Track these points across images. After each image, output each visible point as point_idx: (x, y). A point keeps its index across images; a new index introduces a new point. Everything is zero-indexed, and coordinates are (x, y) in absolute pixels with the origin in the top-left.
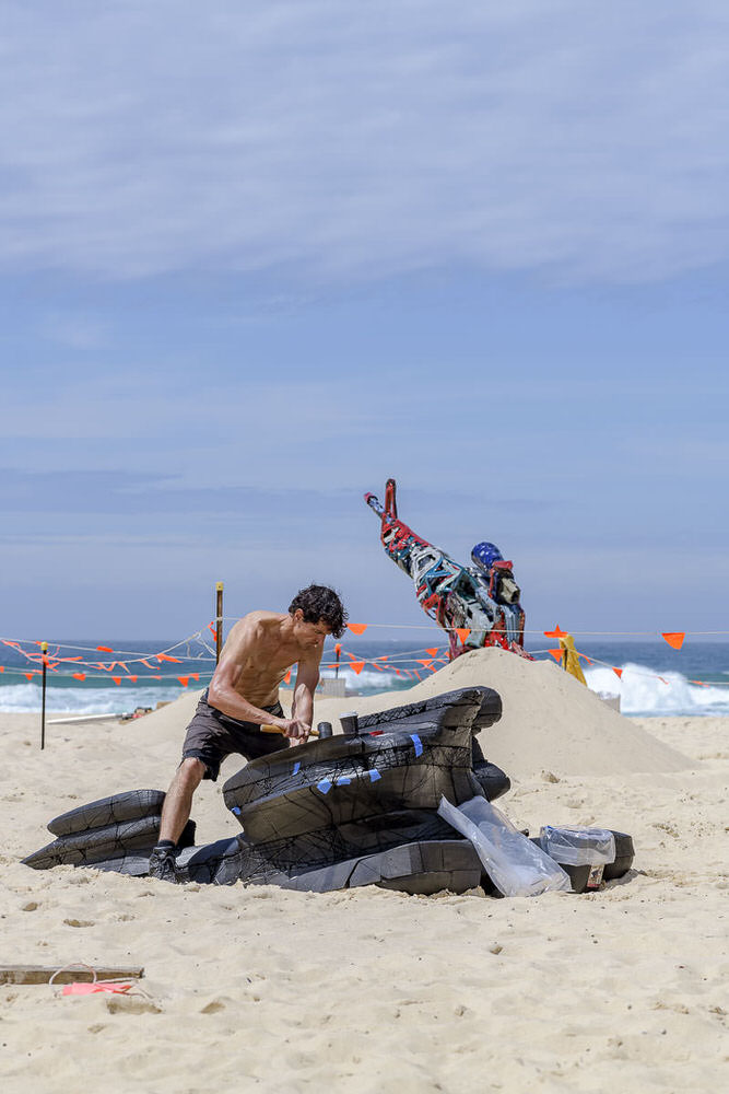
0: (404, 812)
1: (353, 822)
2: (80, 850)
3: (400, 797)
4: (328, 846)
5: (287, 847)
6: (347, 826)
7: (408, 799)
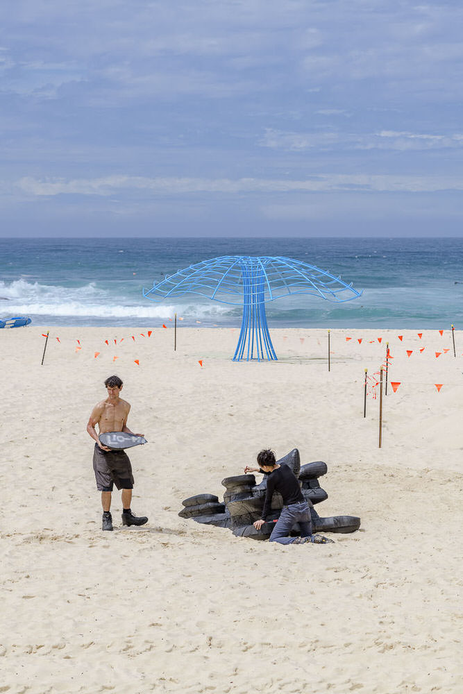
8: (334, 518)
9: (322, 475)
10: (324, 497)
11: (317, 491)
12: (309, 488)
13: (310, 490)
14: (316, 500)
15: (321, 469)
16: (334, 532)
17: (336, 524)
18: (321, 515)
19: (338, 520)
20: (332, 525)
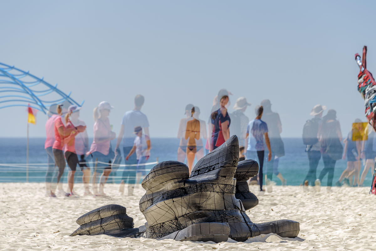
0: (201, 211)
1: (183, 216)
2: (88, 231)
3: (198, 205)
4: (174, 226)
5: (160, 227)
6: (181, 218)
7: (201, 206)
11: (247, 195)
19: (276, 224)
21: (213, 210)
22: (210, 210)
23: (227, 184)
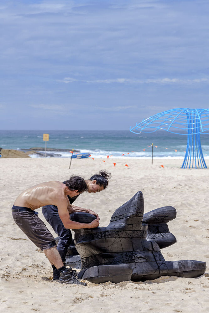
0: (107, 254)
3: (104, 248)
4: (95, 261)
7: (107, 249)
8: (179, 262)
9: (171, 219)
10: (173, 241)
11: (165, 235)
12: (158, 232)
13: (159, 235)
14: (164, 245)
15: (170, 214)
16: (180, 276)
17: (181, 268)
18: (167, 259)
19: (183, 264)
20: (177, 269)
21: (121, 252)
22: (117, 252)
23: (135, 230)
